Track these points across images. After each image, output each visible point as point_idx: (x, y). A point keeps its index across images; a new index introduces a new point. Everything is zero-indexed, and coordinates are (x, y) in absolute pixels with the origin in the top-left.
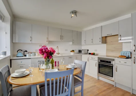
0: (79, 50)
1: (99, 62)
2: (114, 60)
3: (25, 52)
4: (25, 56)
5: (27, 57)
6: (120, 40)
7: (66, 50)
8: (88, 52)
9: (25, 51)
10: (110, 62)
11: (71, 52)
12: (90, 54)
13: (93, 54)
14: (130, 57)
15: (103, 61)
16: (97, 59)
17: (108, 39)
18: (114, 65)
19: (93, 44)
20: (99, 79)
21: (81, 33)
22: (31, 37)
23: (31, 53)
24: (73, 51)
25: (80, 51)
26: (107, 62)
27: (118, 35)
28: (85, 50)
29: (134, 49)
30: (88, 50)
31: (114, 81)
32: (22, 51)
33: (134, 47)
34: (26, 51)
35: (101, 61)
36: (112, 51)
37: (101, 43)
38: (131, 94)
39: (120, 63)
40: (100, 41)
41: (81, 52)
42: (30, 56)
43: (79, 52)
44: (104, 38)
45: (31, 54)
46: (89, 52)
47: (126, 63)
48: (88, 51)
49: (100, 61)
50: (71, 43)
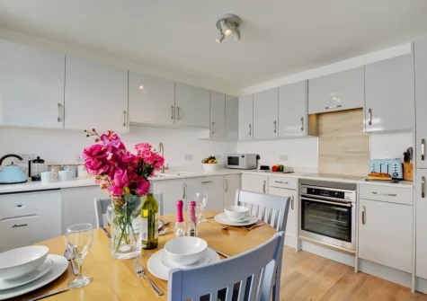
0: (229, 158)
1: (303, 196)
2: (353, 187)
3: (33, 165)
4: (36, 179)
5: (44, 184)
6: (370, 123)
7: (189, 157)
8: (257, 163)
9: (34, 161)
10: (341, 195)
11: (207, 162)
12: (265, 168)
13: (279, 169)
14: (400, 176)
15: (318, 192)
16: (295, 185)
17: (325, 121)
18: (353, 204)
19: (279, 138)
20: (300, 250)
21: (236, 100)
22: (59, 105)
23: (61, 168)
24: (212, 159)
25: (233, 161)
26: (332, 194)
27: (361, 109)
28: (248, 155)
29: (423, 153)
30: (258, 157)
31: (354, 255)
32: (21, 159)
33: (423, 145)
34: (39, 160)
35: (310, 191)
36: (339, 159)
37: (304, 133)
38: (413, 291)
39: (374, 197)
40: (302, 129)
41: (238, 164)
42: (58, 178)
43: (229, 164)
44: (314, 119)
45: (61, 173)
46: (262, 162)
47: (395, 195)
48: (259, 161)
49: (305, 191)
50: (206, 134)
